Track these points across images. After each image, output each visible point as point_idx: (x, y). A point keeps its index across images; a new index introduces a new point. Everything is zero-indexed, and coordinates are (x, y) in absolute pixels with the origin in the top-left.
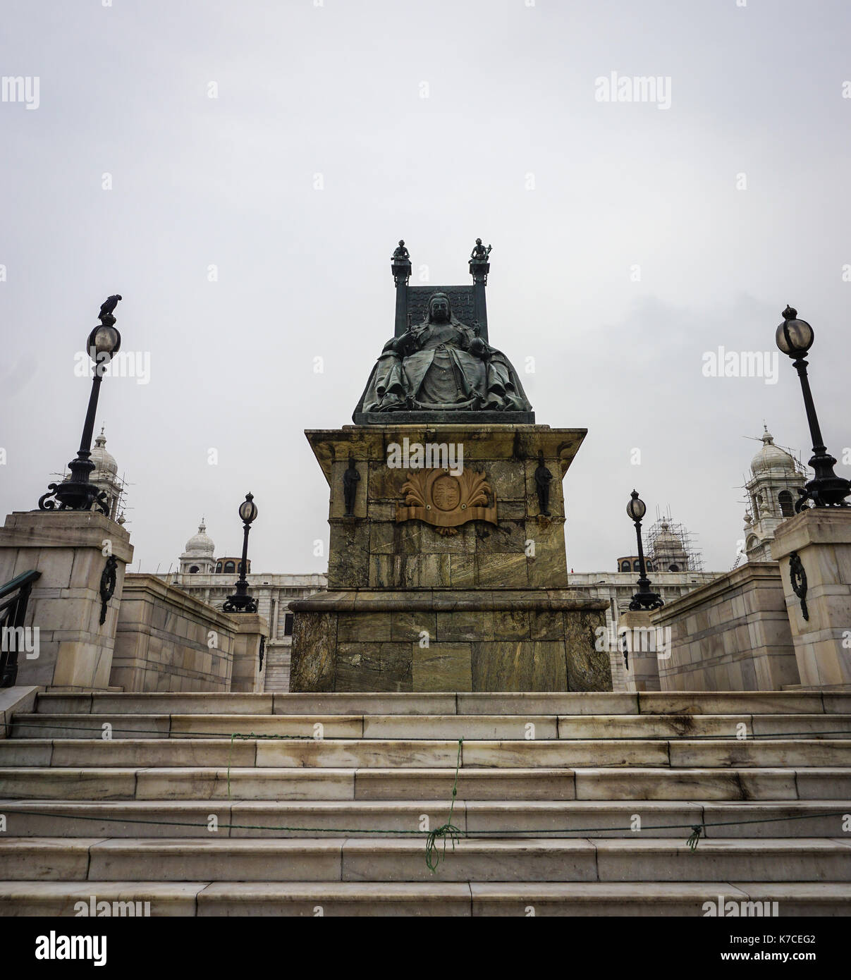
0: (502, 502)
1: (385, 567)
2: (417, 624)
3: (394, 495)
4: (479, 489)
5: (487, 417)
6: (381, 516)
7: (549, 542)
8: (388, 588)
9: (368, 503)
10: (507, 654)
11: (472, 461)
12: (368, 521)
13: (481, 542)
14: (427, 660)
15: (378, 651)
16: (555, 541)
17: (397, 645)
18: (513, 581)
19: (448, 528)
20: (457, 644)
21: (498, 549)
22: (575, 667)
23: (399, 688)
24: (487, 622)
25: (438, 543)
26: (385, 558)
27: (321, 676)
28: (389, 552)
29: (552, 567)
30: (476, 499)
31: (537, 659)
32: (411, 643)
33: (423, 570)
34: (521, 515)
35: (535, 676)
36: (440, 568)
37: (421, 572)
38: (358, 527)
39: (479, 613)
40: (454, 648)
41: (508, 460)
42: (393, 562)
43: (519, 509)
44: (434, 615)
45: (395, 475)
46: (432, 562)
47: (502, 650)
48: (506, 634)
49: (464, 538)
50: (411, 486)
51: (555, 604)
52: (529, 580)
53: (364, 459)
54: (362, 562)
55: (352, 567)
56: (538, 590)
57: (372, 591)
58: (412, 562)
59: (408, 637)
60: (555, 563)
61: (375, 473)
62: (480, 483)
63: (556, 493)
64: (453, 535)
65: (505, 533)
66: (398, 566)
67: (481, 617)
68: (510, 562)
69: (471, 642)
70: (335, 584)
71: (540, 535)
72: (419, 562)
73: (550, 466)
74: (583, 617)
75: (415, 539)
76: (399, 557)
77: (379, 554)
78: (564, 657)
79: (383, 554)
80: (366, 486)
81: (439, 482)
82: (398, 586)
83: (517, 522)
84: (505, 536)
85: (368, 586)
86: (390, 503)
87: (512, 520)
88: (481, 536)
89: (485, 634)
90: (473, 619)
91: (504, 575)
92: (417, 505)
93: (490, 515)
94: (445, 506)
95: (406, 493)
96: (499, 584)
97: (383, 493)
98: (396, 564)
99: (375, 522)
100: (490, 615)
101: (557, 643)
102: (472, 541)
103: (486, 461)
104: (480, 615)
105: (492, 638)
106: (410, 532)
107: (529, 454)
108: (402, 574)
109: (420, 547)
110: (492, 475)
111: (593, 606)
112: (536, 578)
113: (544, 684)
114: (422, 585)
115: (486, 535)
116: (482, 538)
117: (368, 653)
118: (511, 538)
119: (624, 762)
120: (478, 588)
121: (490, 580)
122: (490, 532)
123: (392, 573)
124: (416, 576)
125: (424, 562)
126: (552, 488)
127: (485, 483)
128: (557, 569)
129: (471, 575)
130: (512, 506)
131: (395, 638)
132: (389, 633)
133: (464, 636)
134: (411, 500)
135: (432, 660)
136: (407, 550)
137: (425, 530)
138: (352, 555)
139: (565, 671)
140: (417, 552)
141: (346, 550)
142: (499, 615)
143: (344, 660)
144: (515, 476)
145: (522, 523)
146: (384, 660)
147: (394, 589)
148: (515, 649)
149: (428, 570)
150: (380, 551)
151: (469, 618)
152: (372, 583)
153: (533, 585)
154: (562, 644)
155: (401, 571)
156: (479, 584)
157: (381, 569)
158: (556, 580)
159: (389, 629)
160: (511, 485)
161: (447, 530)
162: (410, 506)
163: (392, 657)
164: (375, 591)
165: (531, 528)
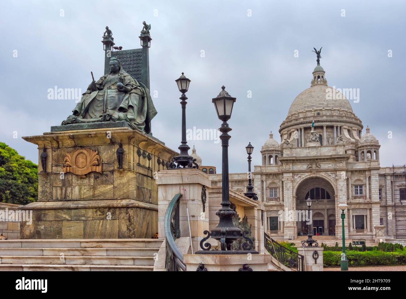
0: (105, 163)
1: (59, 192)
2: (64, 214)
3: (62, 162)
4: (95, 158)
5: (105, 125)
6: (57, 171)
7: (123, 179)
8: (60, 200)
9: (52, 166)
10: (97, 225)
11: (93, 146)
12: (52, 173)
13: (96, 180)
14: (68, 227)
15: (50, 224)
16: (125, 179)
17: (57, 222)
18: (108, 196)
19: (82, 175)
20: (78, 221)
21: (102, 183)
22: (122, 230)
23: (57, 237)
24: (90, 213)
25: (79, 181)
26: (59, 188)
27: (30, 233)
28: (60, 186)
29: (123, 190)
30: (94, 162)
31: (108, 227)
32: (62, 221)
33: (73, 192)
34: (112, 169)
35: (106, 233)
36: (80, 191)
37: (72, 193)
38: (49, 176)
39: (87, 209)
40: (77, 223)
41: (108, 145)
42: (62, 190)
43: (111, 166)
44: (70, 210)
45: (63, 154)
46: (77, 189)
47: (95, 223)
48: (97, 217)
49: (89, 179)
50: (67, 158)
51: (115, 205)
52: (114, 196)
53: (50, 148)
54: (50, 190)
55: (47, 192)
56: (117, 199)
57: (54, 201)
58: (69, 190)
59: (61, 219)
60: (125, 188)
61: (55, 153)
62: (95, 155)
63: (127, 158)
64: (84, 178)
65: (105, 176)
66: (64, 191)
67: (88, 211)
68: (107, 188)
69: (84, 220)
70: (41, 199)
71: (119, 177)
72: (72, 190)
73: (125, 147)
74: (127, 210)
75: (70, 180)
76: (64, 188)
77: (56, 187)
78: (118, 226)
79: (59, 187)
80: (51, 159)
81: (78, 156)
82: (64, 199)
83: (110, 171)
84: (105, 177)
85: (52, 199)
86: (61, 166)
87: (108, 171)
88: (96, 178)
89: (89, 217)
90: (84, 212)
91: (104, 193)
92: (70, 166)
93: (99, 169)
94: (81, 166)
95: (66, 161)
96: (102, 197)
97: (58, 162)
98: (63, 190)
99: (55, 174)
100: (91, 210)
101: (116, 220)
102: (92, 180)
103: (99, 146)
104: (88, 210)
105: (92, 219)
106: (68, 177)
107: (117, 142)
108: (65, 194)
109: (72, 183)
110: (101, 152)
111: (130, 206)
112: (116, 194)
113: (110, 236)
114: (73, 198)
115: (98, 177)
116: (96, 179)
117: (47, 225)
118: (108, 178)
119: (51, 263)
120: (93, 199)
121: (99, 196)
122: (100, 176)
123: (62, 194)
124: (70, 195)
125: (74, 189)
126: (125, 157)
127: (97, 156)
128: (125, 191)
129: (91, 194)
130: (109, 165)
131: (57, 219)
132: (54, 217)
133: (81, 218)
134: (68, 164)
135: (69, 227)
136: (67, 185)
137: (74, 176)
138: (47, 187)
139: (118, 231)
140: (71, 185)
141: (44, 186)
142: (95, 210)
143: (39, 228)
144: (110, 152)
145: (112, 172)
146: (52, 227)
147: (62, 200)
148: (100, 222)
149: (75, 193)
150: (57, 185)
151: (83, 211)
152: (54, 198)
153: (115, 197)
154: (118, 221)
155: (65, 193)
156: (94, 197)
157: (57, 193)
158: (124, 195)
159: (54, 216)
160: (108, 156)
161: (81, 176)
162: (68, 167)
163: (55, 226)
164: (55, 201)
165: (116, 175)
